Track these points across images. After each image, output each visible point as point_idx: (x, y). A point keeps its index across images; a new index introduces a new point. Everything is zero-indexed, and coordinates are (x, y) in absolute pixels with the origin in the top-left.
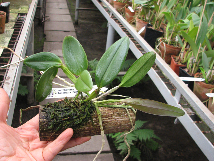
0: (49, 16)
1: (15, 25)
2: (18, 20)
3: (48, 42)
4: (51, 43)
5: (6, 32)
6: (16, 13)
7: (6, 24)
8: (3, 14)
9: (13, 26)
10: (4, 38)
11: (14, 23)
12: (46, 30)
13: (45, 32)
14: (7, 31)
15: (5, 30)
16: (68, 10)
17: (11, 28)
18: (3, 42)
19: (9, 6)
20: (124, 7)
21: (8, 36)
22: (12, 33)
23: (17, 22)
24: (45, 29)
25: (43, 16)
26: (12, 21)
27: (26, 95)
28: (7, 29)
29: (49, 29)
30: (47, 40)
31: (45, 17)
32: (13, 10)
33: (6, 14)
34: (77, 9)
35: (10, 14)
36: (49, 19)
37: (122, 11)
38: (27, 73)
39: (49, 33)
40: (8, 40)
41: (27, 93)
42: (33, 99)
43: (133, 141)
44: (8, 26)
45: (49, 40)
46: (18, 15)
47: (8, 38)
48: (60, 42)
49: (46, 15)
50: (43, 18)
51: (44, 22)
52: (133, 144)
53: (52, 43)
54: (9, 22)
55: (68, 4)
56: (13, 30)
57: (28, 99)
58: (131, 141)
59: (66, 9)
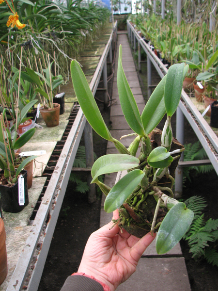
0: (115, 99)
1: (71, 115)
2: (74, 110)
3: (114, 131)
4: (117, 131)
5: (61, 124)
6: (72, 102)
7: (61, 116)
8: (57, 106)
9: (68, 117)
10: (58, 130)
11: (69, 114)
12: (113, 116)
13: (110, 119)
14: (62, 122)
15: (60, 122)
16: (140, 89)
17: (66, 119)
18: (57, 135)
19: (63, 97)
20: (192, 84)
21: (62, 128)
22: (66, 125)
23: (73, 112)
24: (111, 115)
25: (110, 99)
26: (68, 111)
27: (87, 193)
28: (62, 121)
29: (116, 115)
30: (113, 128)
31: (111, 100)
32: (69, 99)
33: (60, 105)
34: (150, 87)
35: (65, 104)
36: (116, 102)
37: (191, 88)
38: (87, 167)
39: (116, 119)
40: (62, 132)
41: (88, 190)
42: (95, 197)
43: (209, 242)
44: (63, 118)
45: (116, 128)
46: (75, 104)
47: (62, 130)
48: (128, 129)
49: (113, 98)
50: (109, 101)
51: (110, 106)
52: (208, 245)
53: (119, 131)
54: (64, 113)
55: (140, 81)
56: (68, 121)
57: (89, 198)
58: (206, 242)
59: (137, 87)
